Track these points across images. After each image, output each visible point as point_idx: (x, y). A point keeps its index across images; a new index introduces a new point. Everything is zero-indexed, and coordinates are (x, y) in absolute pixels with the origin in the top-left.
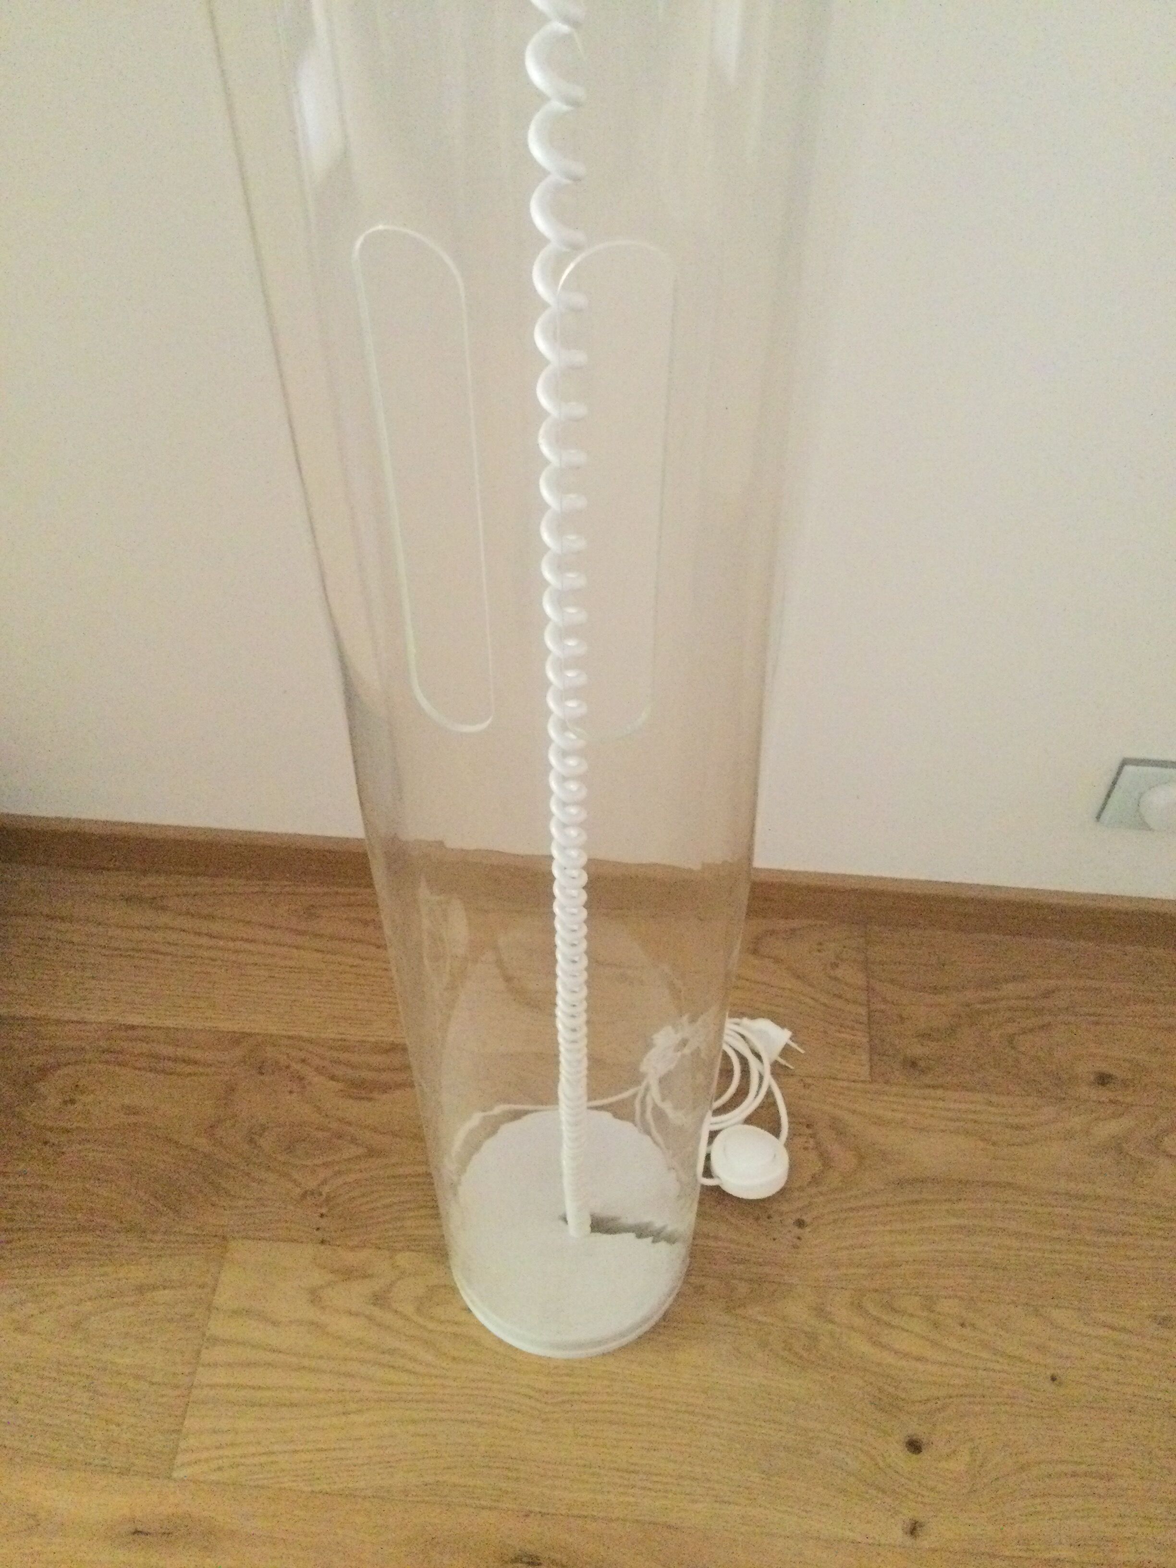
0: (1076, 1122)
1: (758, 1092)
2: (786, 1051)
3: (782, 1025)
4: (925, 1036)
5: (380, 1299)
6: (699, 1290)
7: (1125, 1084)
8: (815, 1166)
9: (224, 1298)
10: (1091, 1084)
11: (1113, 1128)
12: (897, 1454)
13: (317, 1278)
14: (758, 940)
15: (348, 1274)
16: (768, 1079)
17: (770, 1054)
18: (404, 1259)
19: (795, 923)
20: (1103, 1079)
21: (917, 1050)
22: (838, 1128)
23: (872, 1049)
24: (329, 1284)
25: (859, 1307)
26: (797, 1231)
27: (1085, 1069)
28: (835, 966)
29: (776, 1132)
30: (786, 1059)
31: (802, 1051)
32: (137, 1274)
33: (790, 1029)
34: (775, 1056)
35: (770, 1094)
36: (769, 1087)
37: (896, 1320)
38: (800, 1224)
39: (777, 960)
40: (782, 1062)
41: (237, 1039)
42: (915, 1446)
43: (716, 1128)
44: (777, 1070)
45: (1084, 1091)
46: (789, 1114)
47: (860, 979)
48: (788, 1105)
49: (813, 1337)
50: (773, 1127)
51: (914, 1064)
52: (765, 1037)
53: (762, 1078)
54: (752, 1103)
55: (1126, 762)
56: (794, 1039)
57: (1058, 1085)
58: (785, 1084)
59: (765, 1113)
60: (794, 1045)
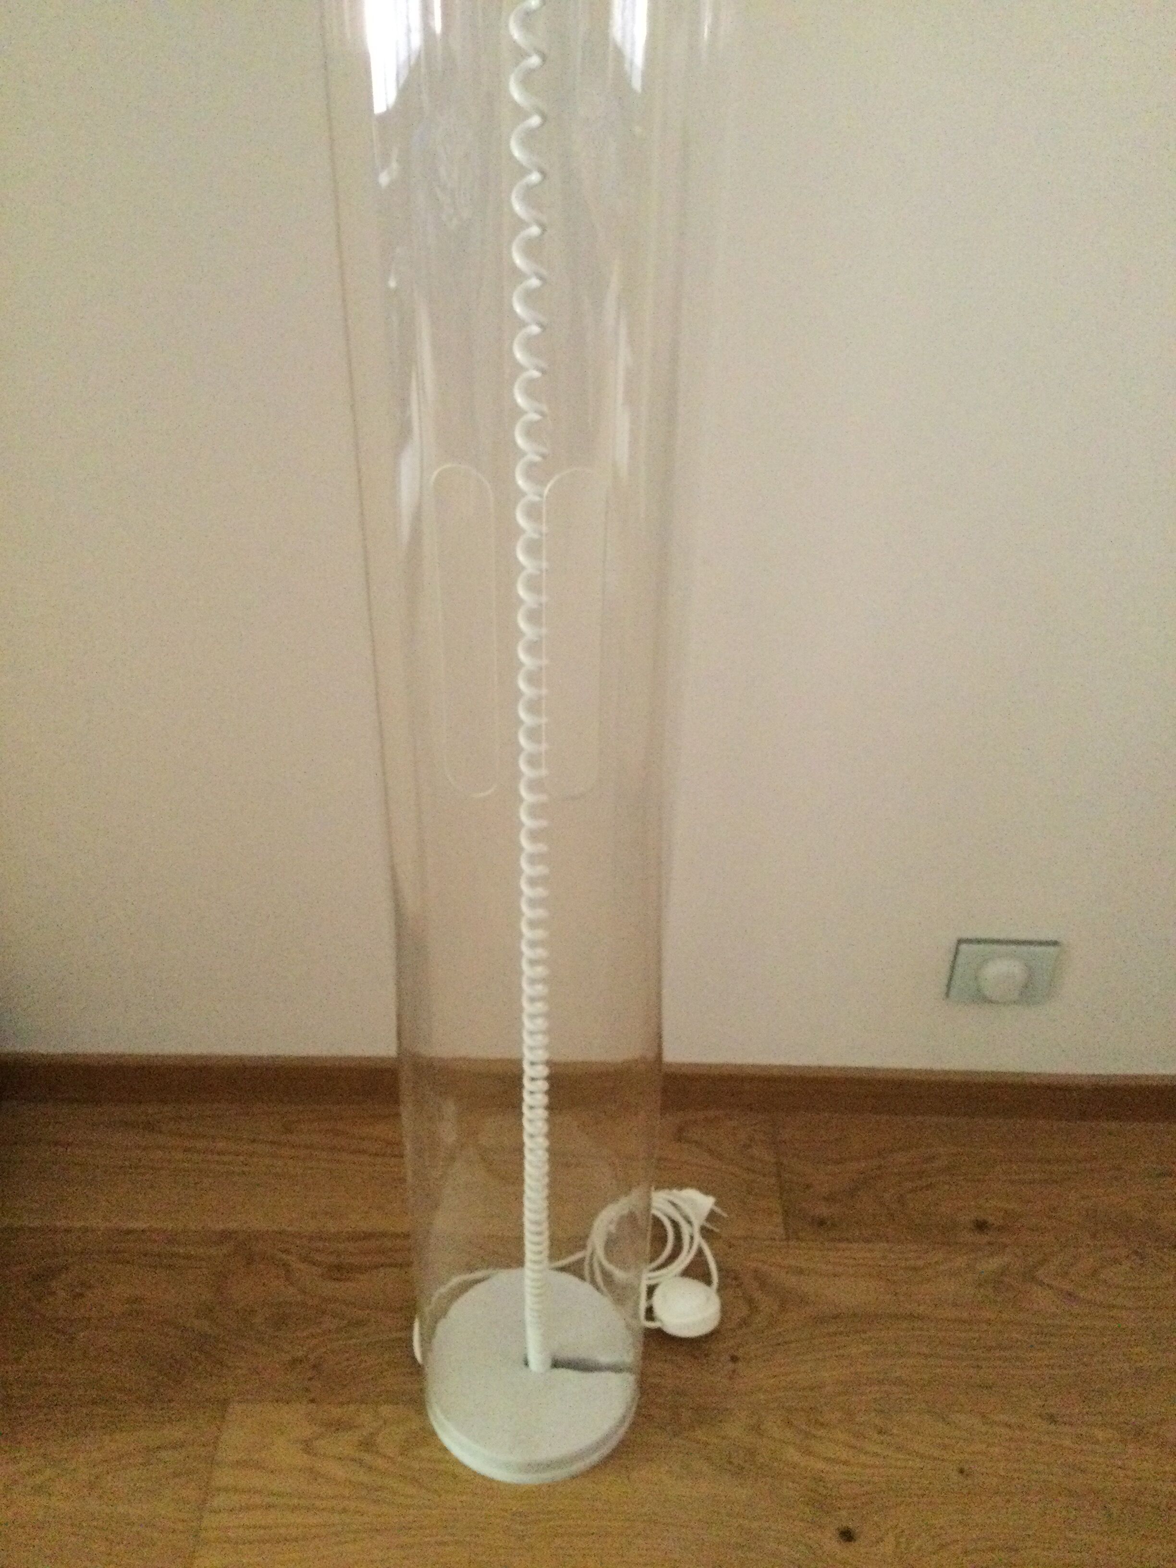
0: (961, 1261)
1: (689, 1250)
2: (712, 1216)
3: (707, 1192)
4: (830, 1199)
5: (368, 1445)
6: (649, 1417)
7: (1000, 1229)
8: (744, 1311)
9: (225, 1453)
10: (971, 1230)
11: (994, 1264)
12: (832, 1544)
13: (308, 1431)
14: (681, 1130)
15: (338, 1426)
16: (698, 1239)
17: (700, 1219)
18: (386, 1410)
19: (711, 1113)
20: (981, 1226)
21: (823, 1210)
22: (762, 1280)
23: (786, 1213)
24: (321, 1436)
25: (789, 1424)
26: (731, 1366)
27: (966, 1218)
28: (747, 1146)
29: (709, 1283)
30: (712, 1223)
31: (725, 1215)
32: (144, 1438)
33: (714, 1195)
34: (703, 1221)
35: (700, 1252)
36: (700, 1246)
37: (821, 1432)
38: (734, 1359)
39: (698, 1144)
40: (708, 1226)
41: (225, 1236)
42: (847, 1536)
43: (652, 1282)
44: (706, 1233)
45: (968, 1237)
46: (720, 1269)
47: (769, 1158)
48: (718, 1263)
49: (752, 1453)
50: (706, 1279)
51: (822, 1223)
52: (693, 1203)
53: (692, 1238)
54: (685, 1259)
55: (960, 941)
56: (717, 1204)
57: (943, 1231)
58: (711, 1240)
59: (698, 1269)
60: (719, 1211)
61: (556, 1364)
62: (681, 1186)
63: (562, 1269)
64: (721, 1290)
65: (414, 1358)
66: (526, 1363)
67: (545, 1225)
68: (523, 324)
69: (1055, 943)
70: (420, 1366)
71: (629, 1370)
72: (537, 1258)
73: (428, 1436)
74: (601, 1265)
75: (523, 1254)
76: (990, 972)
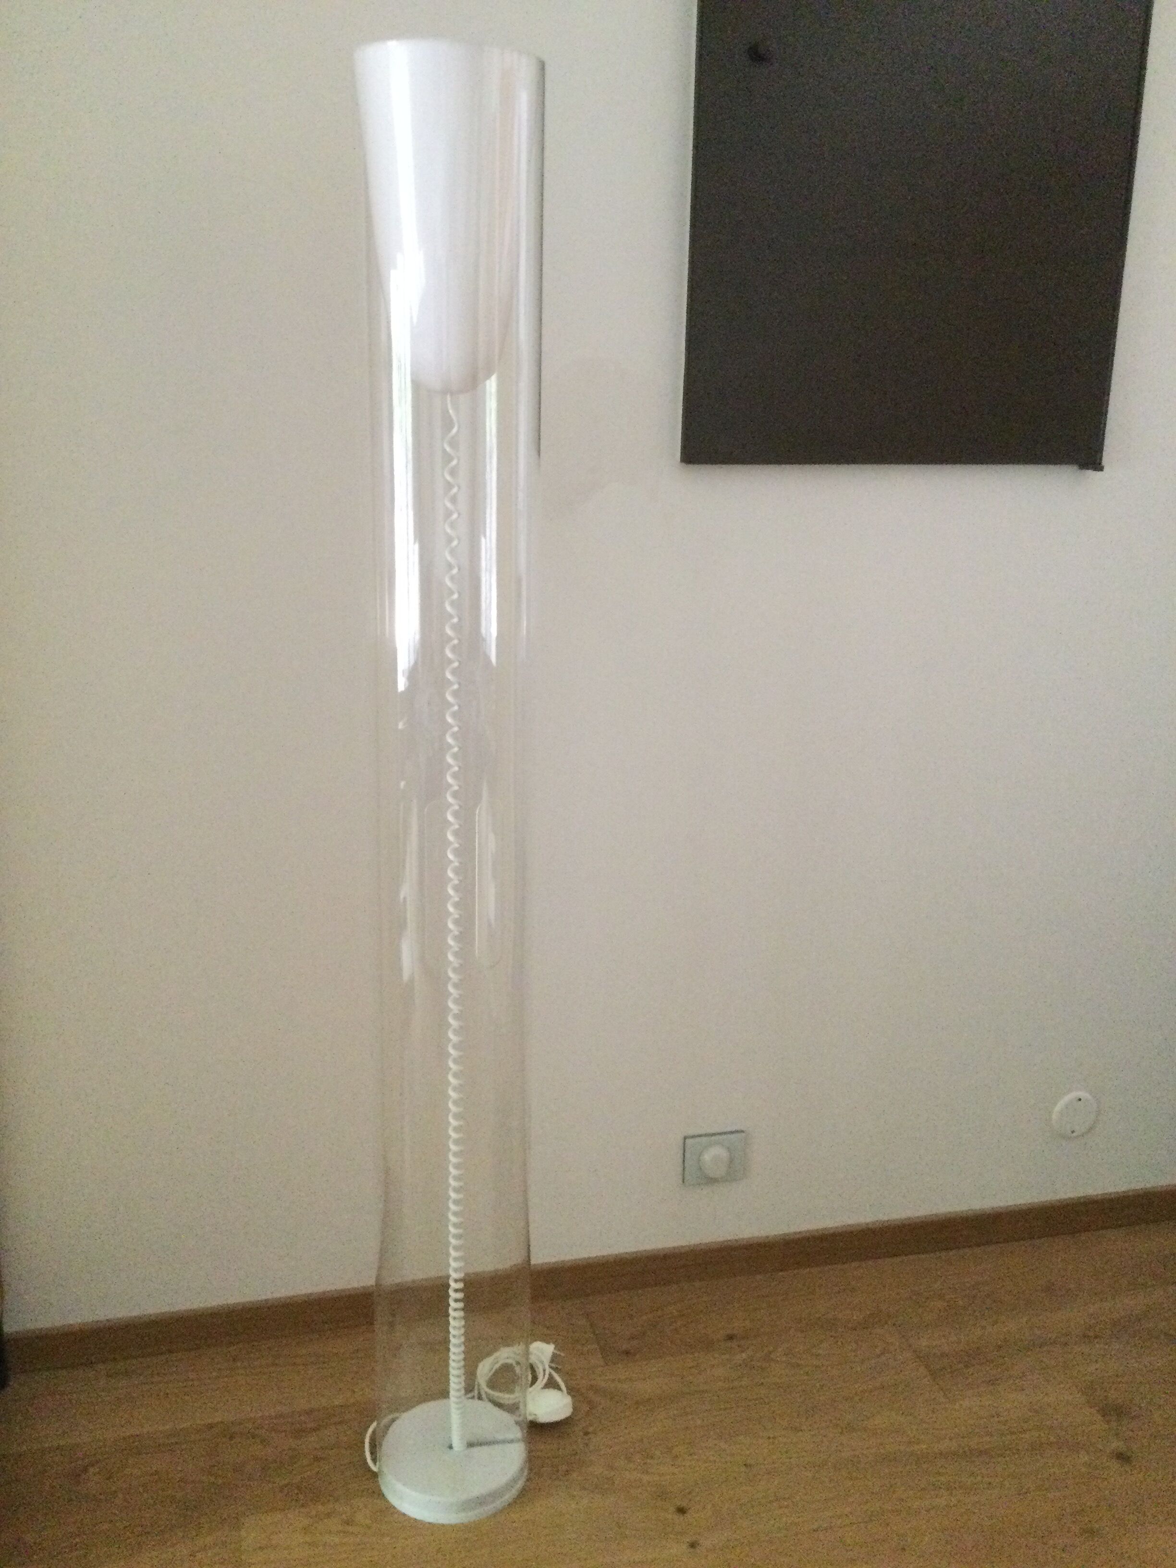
0: (722, 1358)
1: (543, 1377)
2: (554, 1358)
3: (547, 1342)
4: (630, 1340)
5: (348, 1523)
7: (744, 1337)
9: (247, 1545)
10: (725, 1341)
11: (742, 1357)
12: (674, 1516)
13: (305, 1522)
15: (324, 1516)
16: (547, 1370)
17: (547, 1359)
18: (356, 1502)
20: (731, 1338)
21: (628, 1346)
22: (596, 1390)
23: (602, 1351)
24: (314, 1523)
26: (585, 1437)
29: (560, 1389)
30: (555, 1363)
31: (564, 1354)
32: (187, 1547)
33: (552, 1343)
34: (549, 1363)
35: (550, 1375)
38: (585, 1432)
40: (553, 1365)
46: (565, 1383)
48: (563, 1380)
50: (557, 1387)
51: (627, 1353)
52: (543, 1351)
53: (544, 1370)
54: (542, 1381)
55: (685, 1139)
56: (556, 1348)
57: (708, 1345)
58: (556, 1370)
59: (551, 1384)
60: (558, 1353)
61: (471, 1445)
63: (469, 1398)
64: (569, 1393)
65: (371, 1470)
66: (451, 1447)
67: (463, 1378)
68: (451, 727)
69: (742, 1131)
70: (376, 1473)
71: (518, 1441)
73: (390, 1509)
74: (486, 1393)
75: (448, 1393)
76: (707, 1157)
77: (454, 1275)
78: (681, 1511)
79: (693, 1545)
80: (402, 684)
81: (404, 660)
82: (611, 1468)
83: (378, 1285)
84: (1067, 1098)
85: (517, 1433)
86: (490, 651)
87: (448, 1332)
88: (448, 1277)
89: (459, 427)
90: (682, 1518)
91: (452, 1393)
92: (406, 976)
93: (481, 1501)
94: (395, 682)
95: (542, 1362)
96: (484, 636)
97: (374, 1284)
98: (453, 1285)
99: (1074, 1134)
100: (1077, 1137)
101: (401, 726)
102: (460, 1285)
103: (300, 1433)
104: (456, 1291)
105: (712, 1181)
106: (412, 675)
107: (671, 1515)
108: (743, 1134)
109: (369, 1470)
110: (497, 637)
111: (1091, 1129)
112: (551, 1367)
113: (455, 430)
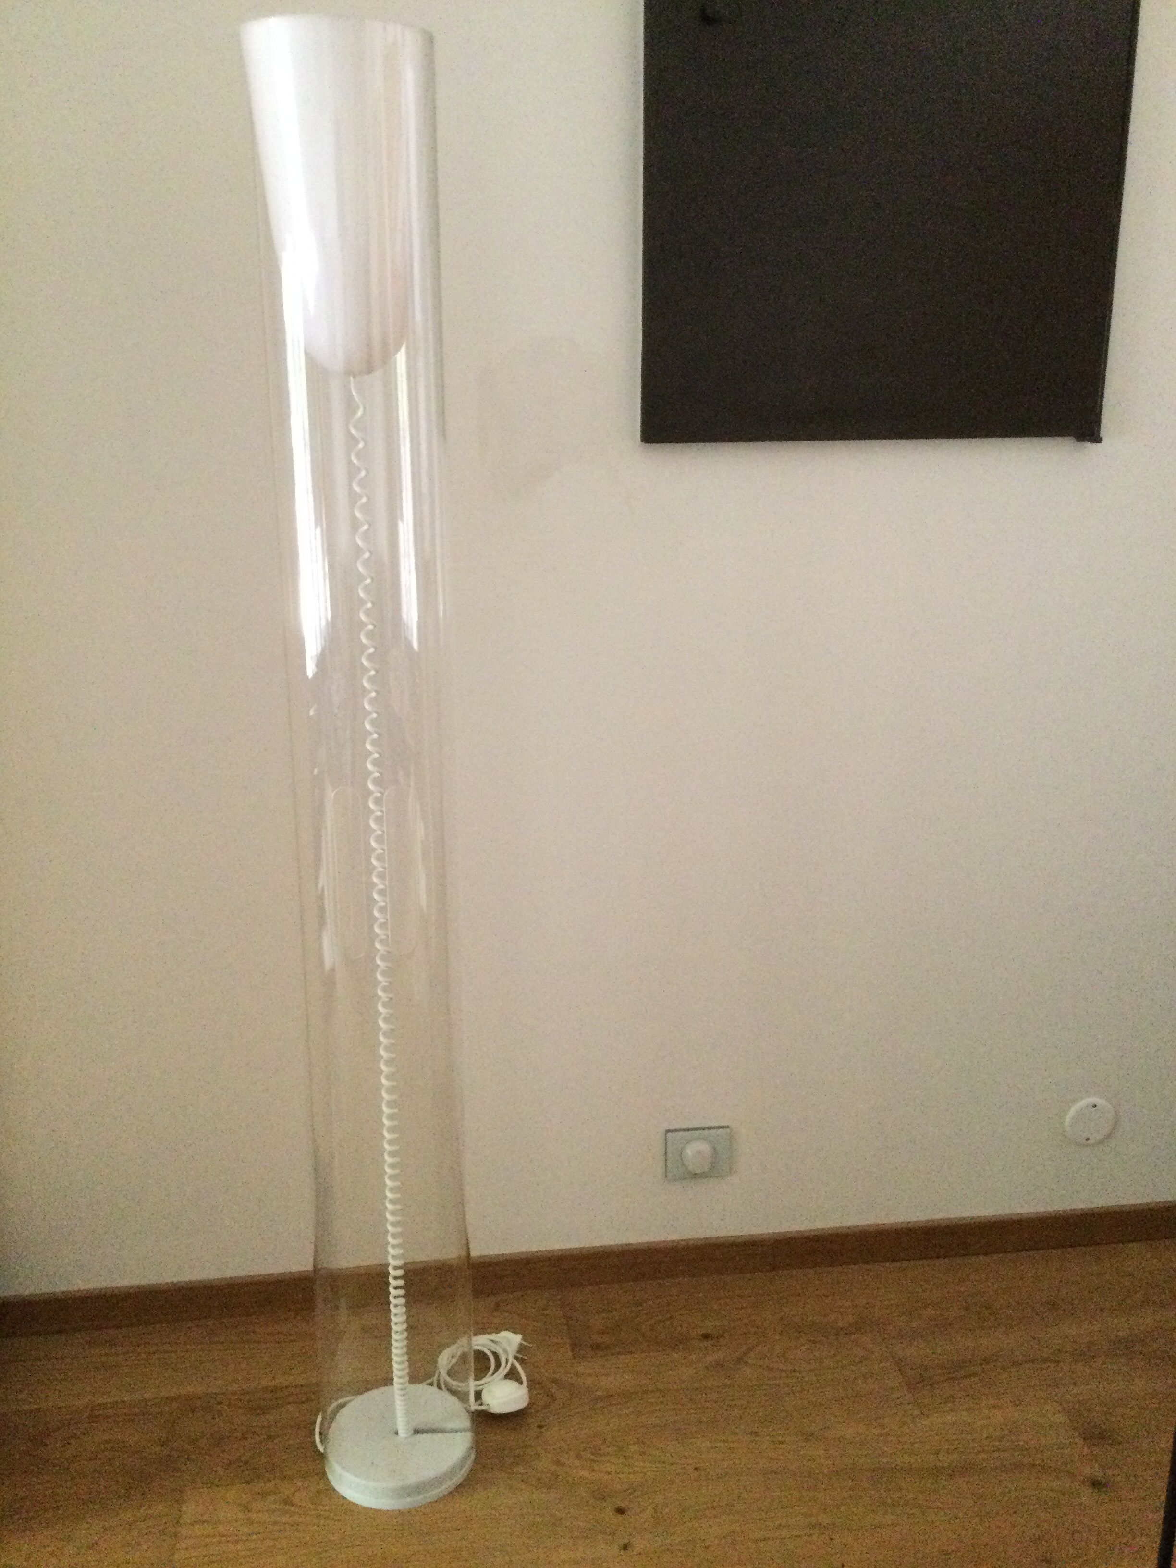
0: (694, 1357)
1: (506, 1366)
2: (521, 1349)
3: (515, 1332)
4: (603, 1332)
7: (720, 1337)
8: (546, 1400)
9: (186, 1518)
10: (700, 1339)
11: (716, 1356)
12: (610, 1517)
13: (245, 1499)
15: (263, 1495)
16: (512, 1361)
17: (512, 1349)
18: (298, 1482)
20: (706, 1337)
21: (598, 1339)
22: (557, 1382)
23: (573, 1344)
24: (254, 1501)
25: (578, 1457)
26: (538, 1430)
27: (696, 1333)
28: (544, 1310)
29: (521, 1383)
30: (521, 1354)
31: (530, 1346)
32: (128, 1516)
33: (520, 1333)
34: (515, 1353)
35: (514, 1368)
36: (512, 1365)
37: (599, 1459)
39: (510, 1312)
40: (518, 1352)
43: (480, 1386)
45: (698, 1343)
46: (528, 1377)
48: (526, 1373)
49: (554, 1474)
50: (517, 1379)
51: (597, 1347)
52: (509, 1341)
53: (507, 1360)
54: (504, 1370)
55: (668, 1131)
56: (524, 1339)
57: (681, 1342)
58: (522, 1361)
59: (512, 1375)
60: (525, 1343)
61: (417, 1432)
62: (497, 1330)
63: (418, 1382)
64: (530, 1388)
65: (318, 1450)
66: (396, 1433)
69: (728, 1127)
70: (322, 1454)
71: (466, 1431)
72: (401, 1381)
73: (330, 1491)
74: (445, 1381)
75: (392, 1379)
76: (689, 1151)
77: (393, 1262)
78: (620, 1511)
79: (625, 1547)
80: (311, 669)
81: (313, 647)
82: (558, 1463)
83: (316, 1270)
84: (1082, 1104)
85: (466, 1423)
86: (412, 635)
87: (390, 1320)
88: (388, 1265)
89: (365, 408)
90: (621, 1519)
91: (396, 1380)
92: (328, 964)
93: (419, 1488)
94: (304, 667)
95: (505, 1351)
96: (406, 620)
97: (310, 1267)
98: (393, 1272)
99: (1089, 1142)
100: (1093, 1145)
101: (312, 713)
102: (400, 1273)
103: (260, 1410)
104: (396, 1278)
105: (695, 1176)
106: (321, 661)
107: (609, 1514)
108: (728, 1130)
109: (316, 1450)
110: (419, 623)
111: (1109, 1136)
112: (516, 1358)
113: (360, 413)
